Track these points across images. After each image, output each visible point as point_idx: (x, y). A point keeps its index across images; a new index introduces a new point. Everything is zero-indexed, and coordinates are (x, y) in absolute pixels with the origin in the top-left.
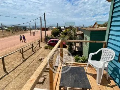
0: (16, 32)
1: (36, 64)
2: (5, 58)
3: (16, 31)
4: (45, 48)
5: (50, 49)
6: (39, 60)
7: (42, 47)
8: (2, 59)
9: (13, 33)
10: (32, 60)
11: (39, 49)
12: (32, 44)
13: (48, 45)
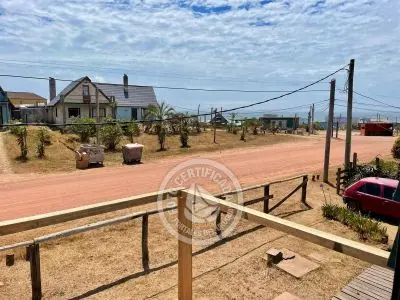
0: (253, 137)
1: (250, 270)
2: (150, 217)
3: (255, 133)
4: (324, 215)
5: (346, 224)
6: (266, 258)
7: (315, 208)
8: (141, 219)
9: (242, 139)
10: (244, 251)
11: (295, 212)
12: (267, 188)
13: (346, 200)
